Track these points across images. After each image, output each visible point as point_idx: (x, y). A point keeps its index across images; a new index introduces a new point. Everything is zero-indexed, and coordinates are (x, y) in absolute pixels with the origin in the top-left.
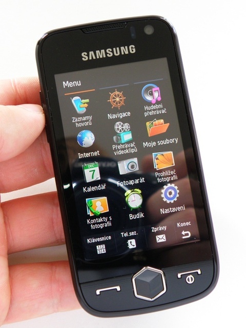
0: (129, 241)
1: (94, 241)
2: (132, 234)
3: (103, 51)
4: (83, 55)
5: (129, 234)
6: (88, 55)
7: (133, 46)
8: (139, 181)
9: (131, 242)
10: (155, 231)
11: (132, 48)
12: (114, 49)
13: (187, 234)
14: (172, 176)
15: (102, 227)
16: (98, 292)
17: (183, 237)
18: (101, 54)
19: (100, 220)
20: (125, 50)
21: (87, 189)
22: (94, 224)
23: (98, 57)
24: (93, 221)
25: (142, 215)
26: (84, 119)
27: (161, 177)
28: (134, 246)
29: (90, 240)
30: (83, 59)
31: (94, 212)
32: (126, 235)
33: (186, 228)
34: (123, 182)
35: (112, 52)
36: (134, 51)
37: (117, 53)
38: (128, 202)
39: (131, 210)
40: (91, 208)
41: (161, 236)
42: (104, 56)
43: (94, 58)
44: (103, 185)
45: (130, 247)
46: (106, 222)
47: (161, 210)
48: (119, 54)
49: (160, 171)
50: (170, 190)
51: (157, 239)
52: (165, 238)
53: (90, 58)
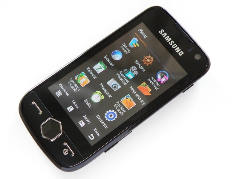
0: (71, 106)
1: (61, 87)
2: (76, 106)
3: (170, 39)
4: (162, 30)
5: (75, 104)
6: (163, 33)
7: (183, 53)
8: (109, 95)
9: (71, 108)
10: (85, 118)
11: (182, 53)
12: (175, 44)
13: (92, 137)
14: (122, 112)
15: (72, 88)
16: (33, 103)
17: (89, 136)
18: (168, 39)
19: (75, 85)
20: (178, 50)
21: (89, 69)
22: (71, 83)
23: (165, 38)
24: (73, 81)
25: (90, 106)
26: (127, 49)
27: (117, 105)
28: (70, 110)
29: (61, 85)
30: (160, 32)
31: (78, 79)
32: (74, 103)
33: (95, 135)
34: (104, 86)
35: (173, 44)
36: (180, 55)
37: (174, 47)
38: (93, 94)
39: (90, 99)
40: (79, 77)
41: (83, 123)
42: (168, 41)
43: (164, 37)
44: (96, 77)
45: (68, 109)
46: (76, 89)
47: (99, 115)
48: (174, 48)
49: (121, 104)
50: (113, 114)
51: (80, 122)
52: (83, 125)
53: (162, 35)
